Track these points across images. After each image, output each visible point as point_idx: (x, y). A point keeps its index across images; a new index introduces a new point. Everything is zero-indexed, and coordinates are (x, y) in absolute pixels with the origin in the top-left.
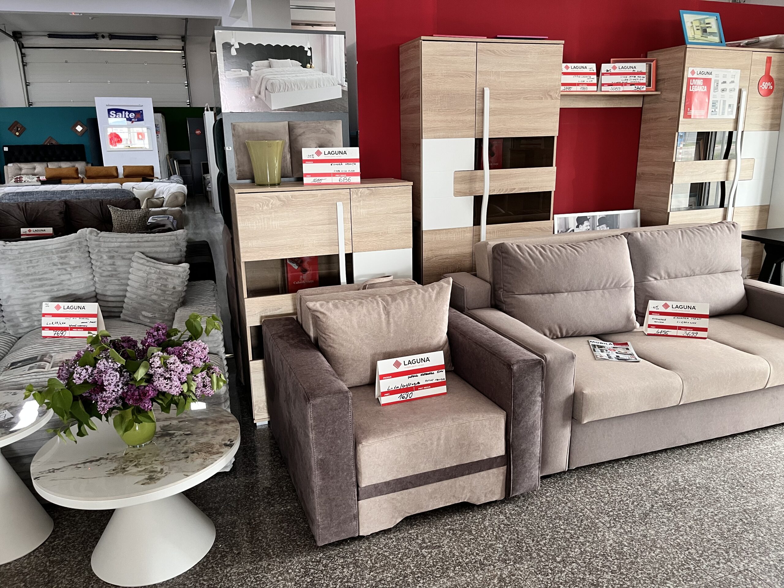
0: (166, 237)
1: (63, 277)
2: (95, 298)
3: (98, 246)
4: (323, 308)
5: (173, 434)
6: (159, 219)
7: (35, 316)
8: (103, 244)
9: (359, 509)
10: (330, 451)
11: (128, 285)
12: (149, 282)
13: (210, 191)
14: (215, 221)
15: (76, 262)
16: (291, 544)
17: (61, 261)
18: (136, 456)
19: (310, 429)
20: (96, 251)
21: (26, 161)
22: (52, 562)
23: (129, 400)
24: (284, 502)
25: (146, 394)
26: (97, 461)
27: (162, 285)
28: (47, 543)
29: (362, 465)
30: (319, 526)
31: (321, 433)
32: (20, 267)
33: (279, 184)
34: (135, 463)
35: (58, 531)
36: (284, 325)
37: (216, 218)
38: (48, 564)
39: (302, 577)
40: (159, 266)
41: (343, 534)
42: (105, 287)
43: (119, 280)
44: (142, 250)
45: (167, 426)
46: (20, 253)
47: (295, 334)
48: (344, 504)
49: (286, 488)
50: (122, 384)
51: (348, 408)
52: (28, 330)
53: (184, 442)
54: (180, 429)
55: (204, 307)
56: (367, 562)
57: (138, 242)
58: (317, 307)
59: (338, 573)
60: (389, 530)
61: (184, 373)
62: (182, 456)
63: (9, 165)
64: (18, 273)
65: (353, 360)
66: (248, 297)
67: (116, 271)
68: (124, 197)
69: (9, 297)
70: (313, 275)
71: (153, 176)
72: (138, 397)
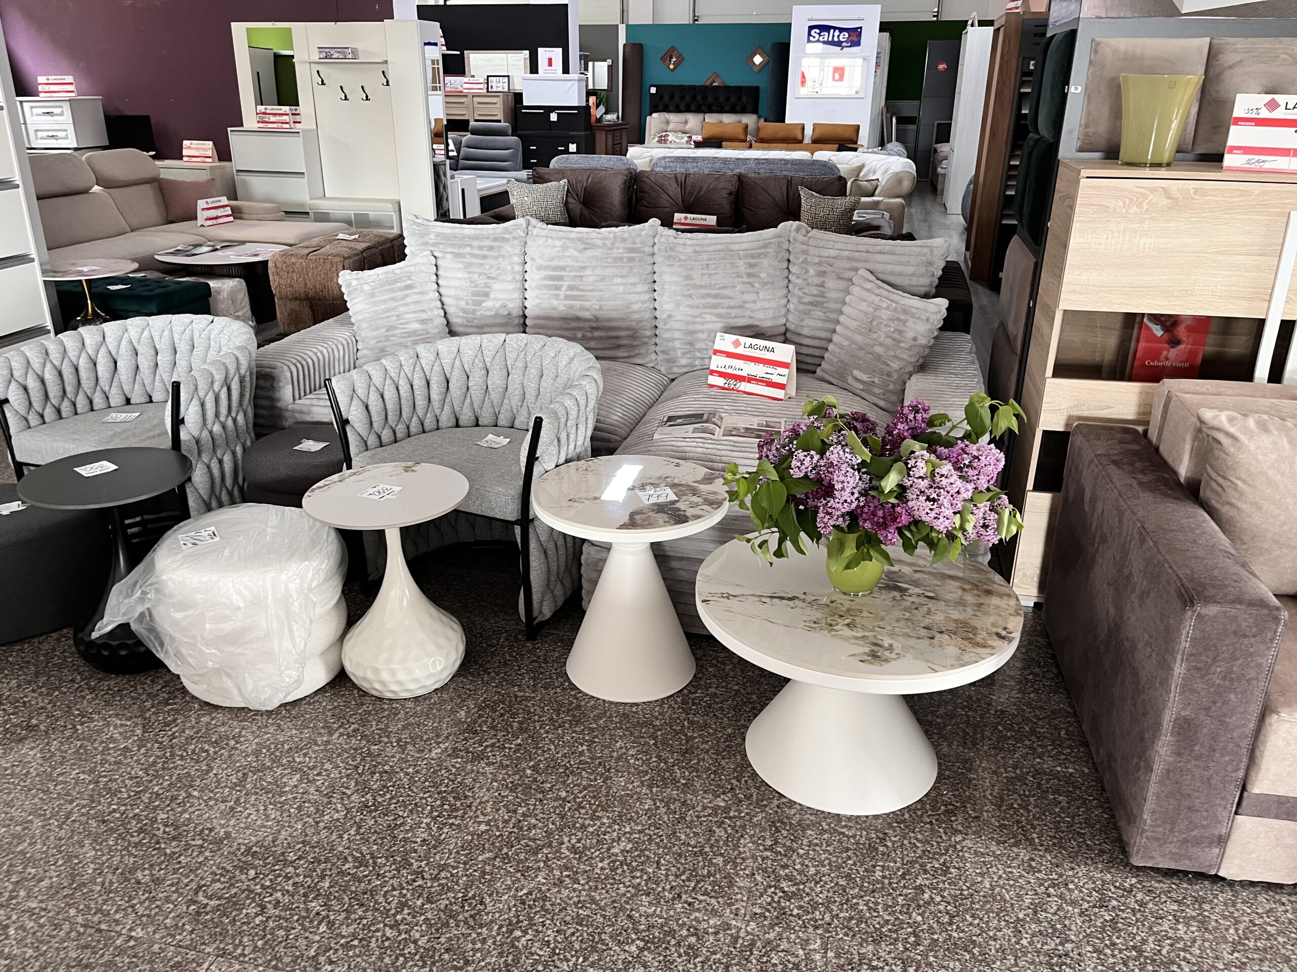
0: (914, 249)
1: (747, 297)
2: (785, 337)
3: (805, 252)
4: (1233, 426)
5: (906, 590)
6: (868, 216)
7: (699, 350)
8: (812, 250)
9: (1233, 830)
10: (1208, 709)
11: (838, 322)
12: (875, 323)
13: (944, 175)
14: (946, 227)
15: (768, 274)
16: (1075, 840)
17: (749, 271)
18: (848, 610)
19: (1179, 657)
20: (801, 260)
21: (678, 110)
22: (692, 723)
23: (865, 520)
24: (1063, 757)
25: (896, 518)
26: (790, 599)
27: (896, 330)
28: (686, 691)
29: (1267, 753)
30: (1144, 831)
31: (1199, 670)
32: (691, 272)
33: (1168, 165)
34: (847, 621)
35: (701, 678)
36: (1121, 442)
37: (948, 222)
38: (686, 723)
39: (1095, 906)
40: (895, 297)
41: (1187, 862)
42: (802, 320)
43: (825, 313)
44: (871, 266)
45: (895, 572)
46: (695, 252)
47: (1147, 464)
48: (1206, 811)
49: (1067, 734)
50: (859, 493)
51: (1272, 640)
52: (685, 370)
53: (925, 609)
54: (916, 584)
55: (957, 380)
56: (1227, 930)
57: (867, 252)
58: (1221, 421)
59: (1166, 927)
60: (1281, 886)
61: (961, 497)
62: (924, 633)
63: (655, 115)
64: (687, 282)
65: (1275, 542)
66: (1053, 376)
67: (824, 297)
68: (825, 174)
69: (670, 316)
70: (1192, 354)
71: (856, 143)
72: (881, 520)
